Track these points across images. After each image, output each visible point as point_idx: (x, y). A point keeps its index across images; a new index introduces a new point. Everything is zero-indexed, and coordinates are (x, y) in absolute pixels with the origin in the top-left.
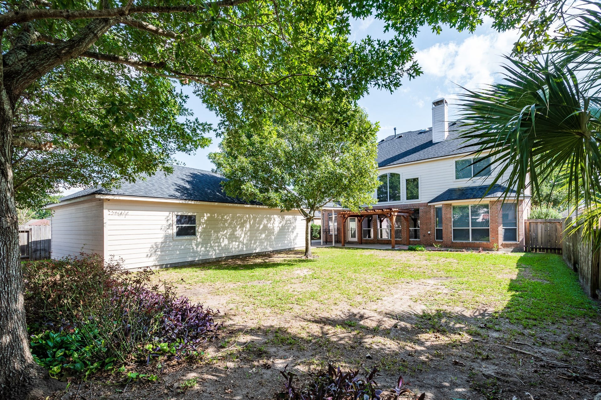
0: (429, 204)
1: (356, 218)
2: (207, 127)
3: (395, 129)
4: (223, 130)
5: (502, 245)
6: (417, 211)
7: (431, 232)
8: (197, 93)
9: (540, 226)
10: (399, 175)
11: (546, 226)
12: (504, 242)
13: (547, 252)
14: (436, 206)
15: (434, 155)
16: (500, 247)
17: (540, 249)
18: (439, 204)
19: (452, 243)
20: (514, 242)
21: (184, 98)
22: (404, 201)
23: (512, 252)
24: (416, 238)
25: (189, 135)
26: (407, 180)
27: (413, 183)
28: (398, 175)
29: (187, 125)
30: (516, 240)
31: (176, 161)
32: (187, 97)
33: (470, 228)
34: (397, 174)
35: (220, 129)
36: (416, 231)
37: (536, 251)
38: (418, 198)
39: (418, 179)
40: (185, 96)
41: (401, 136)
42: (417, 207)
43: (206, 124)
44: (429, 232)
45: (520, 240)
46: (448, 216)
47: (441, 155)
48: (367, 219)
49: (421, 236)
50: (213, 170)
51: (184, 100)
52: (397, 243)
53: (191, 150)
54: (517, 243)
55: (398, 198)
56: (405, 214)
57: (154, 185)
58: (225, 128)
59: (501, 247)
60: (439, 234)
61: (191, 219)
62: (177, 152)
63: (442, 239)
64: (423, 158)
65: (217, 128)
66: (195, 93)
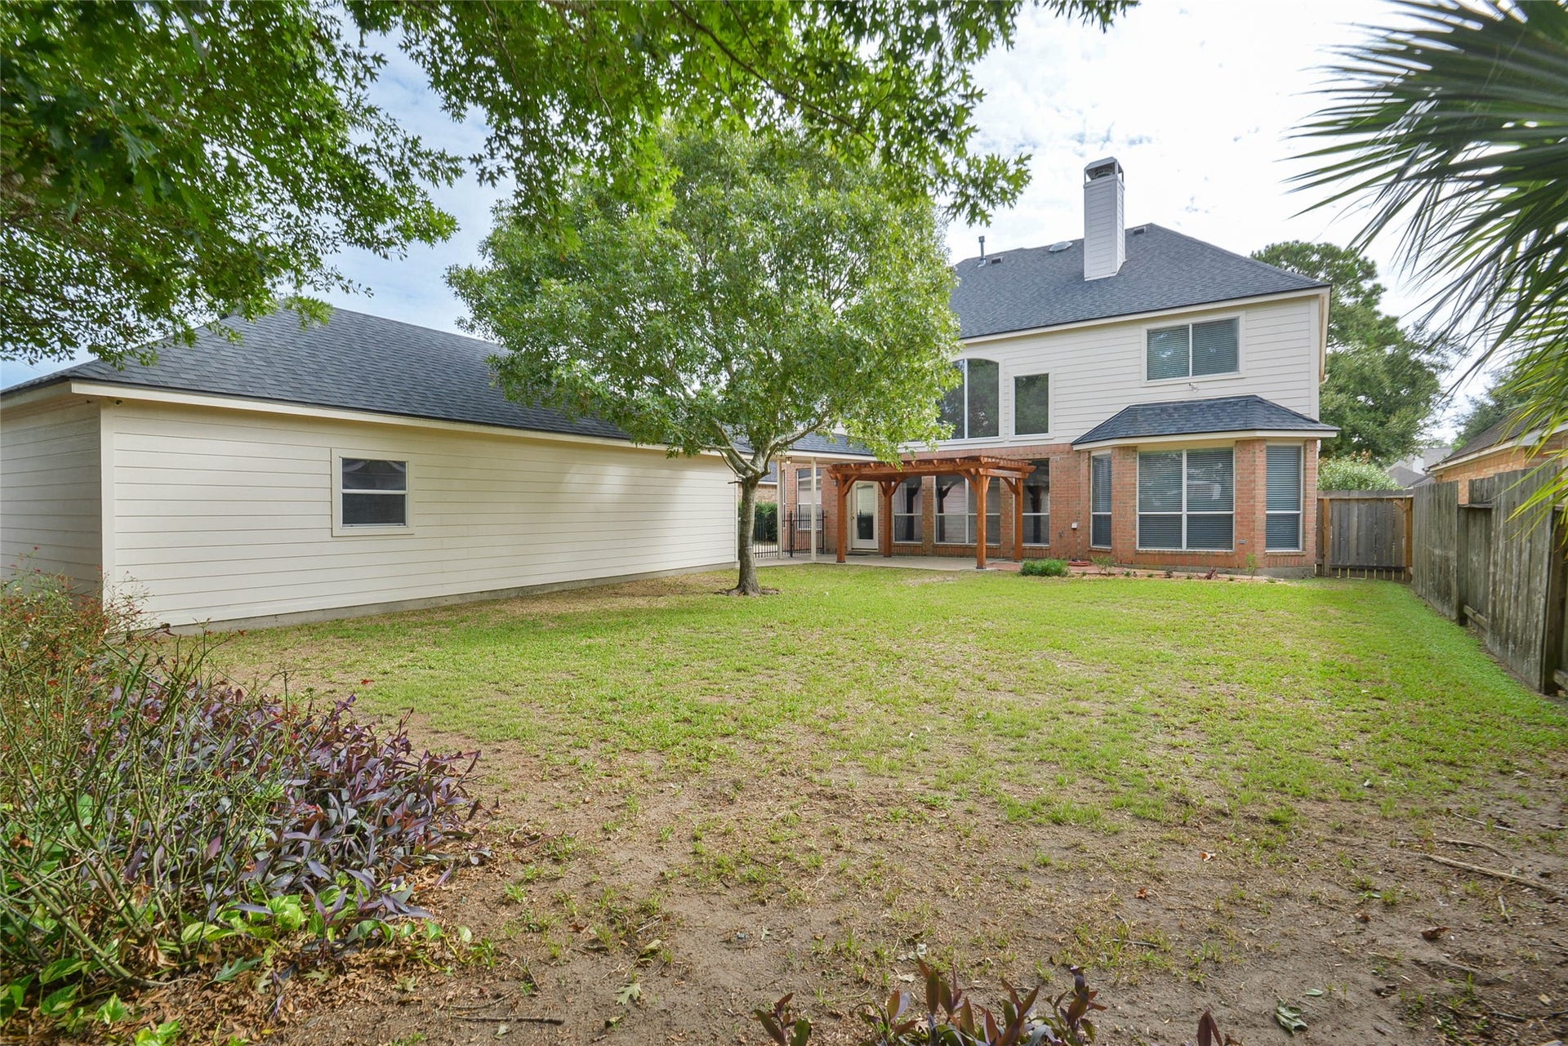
0: (1076, 448)
1: (876, 484)
2: (445, 168)
3: (982, 240)
4: (500, 160)
5: (1263, 558)
6: (1041, 465)
7: (1081, 524)
8: (414, 49)
9: (1355, 508)
10: (997, 364)
11: (1371, 509)
12: (1269, 550)
13: (1370, 577)
14: (1093, 454)
15: (1091, 312)
16: (1259, 562)
17: (1353, 569)
18: (1102, 448)
19: (1137, 553)
20: (1292, 550)
21: (370, 63)
22: (1007, 440)
24: (1037, 539)
25: (383, 186)
26: (1017, 379)
27: (1033, 388)
28: (991, 366)
29: (378, 151)
30: (1297, 546)
31: (339, 278)
32: (378, 59)
33: (1184, 513)
34: (988, 362)
35: (492, 156)
36: (1037, 519)
37: (1344, 575)
38: (1046, 431)
39: (1046, 376)
40: (374, 58)
41: (998, 261)
42: (1044, 456)
43: (442, 156)
44: (1074, 525)
45: (1308, 544)
46: (1127, 480)
47: (1108, 313)
48: (903, 486)
49: (1053, 536)
50: (460, 322)
51: (367, 69)
52: (993, 554)
53: (389, 243)
54: (1300, 552)
55: (993, 431)
56: (1013, 476)
57: (270, 363)
58: (508, 157)
59: (1263, 564)
60: (1102, 529)
61: (391, 472)
62: (343, 246)
63: (1109, 543)
64: (1061, 321)
65: (485, 152)
66: (407, 47)
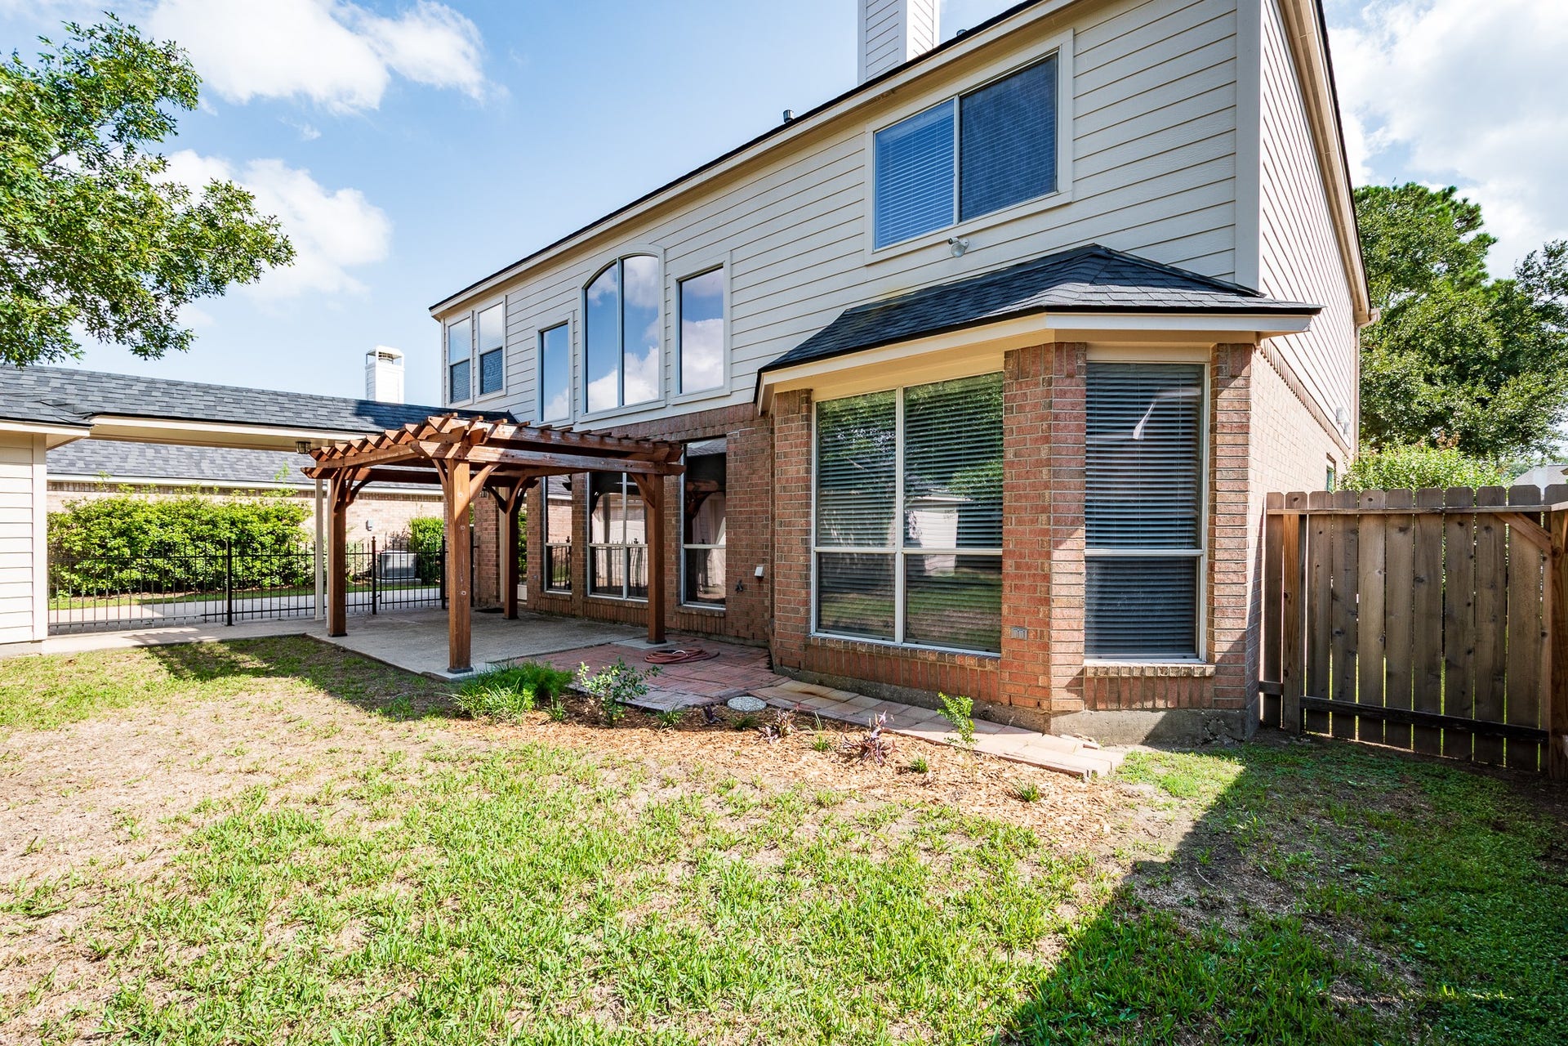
5: (1078, 684)
9: (1374, 543)
11: (1427, 543)
12: (1092, 663)
13: (1427, 750)
16: (1060, 697)
17: (1372, 717)
20: (1174, 664)
23: (1154, 739)
30: (1189, 646)
33: (899, 550)
37: (1343, 732)
42: (718, 430)
44: (760, 571)
45: (1223, 646)
49: (730, 590)
54: (1196, 666)
59: (1073, 702)
